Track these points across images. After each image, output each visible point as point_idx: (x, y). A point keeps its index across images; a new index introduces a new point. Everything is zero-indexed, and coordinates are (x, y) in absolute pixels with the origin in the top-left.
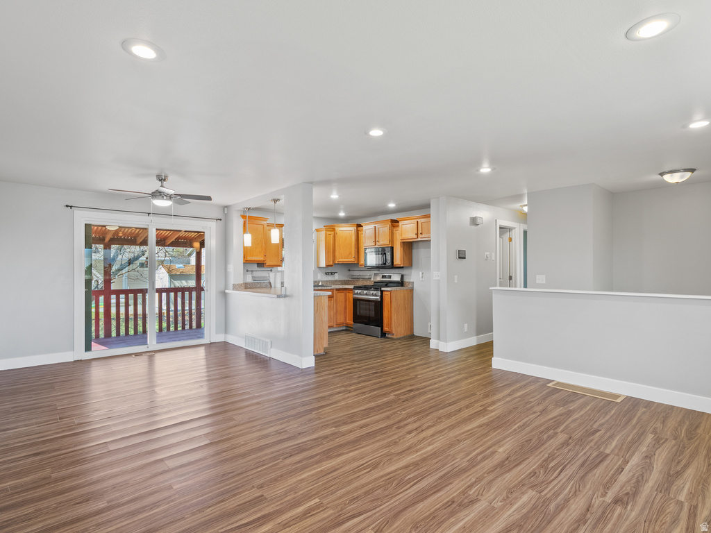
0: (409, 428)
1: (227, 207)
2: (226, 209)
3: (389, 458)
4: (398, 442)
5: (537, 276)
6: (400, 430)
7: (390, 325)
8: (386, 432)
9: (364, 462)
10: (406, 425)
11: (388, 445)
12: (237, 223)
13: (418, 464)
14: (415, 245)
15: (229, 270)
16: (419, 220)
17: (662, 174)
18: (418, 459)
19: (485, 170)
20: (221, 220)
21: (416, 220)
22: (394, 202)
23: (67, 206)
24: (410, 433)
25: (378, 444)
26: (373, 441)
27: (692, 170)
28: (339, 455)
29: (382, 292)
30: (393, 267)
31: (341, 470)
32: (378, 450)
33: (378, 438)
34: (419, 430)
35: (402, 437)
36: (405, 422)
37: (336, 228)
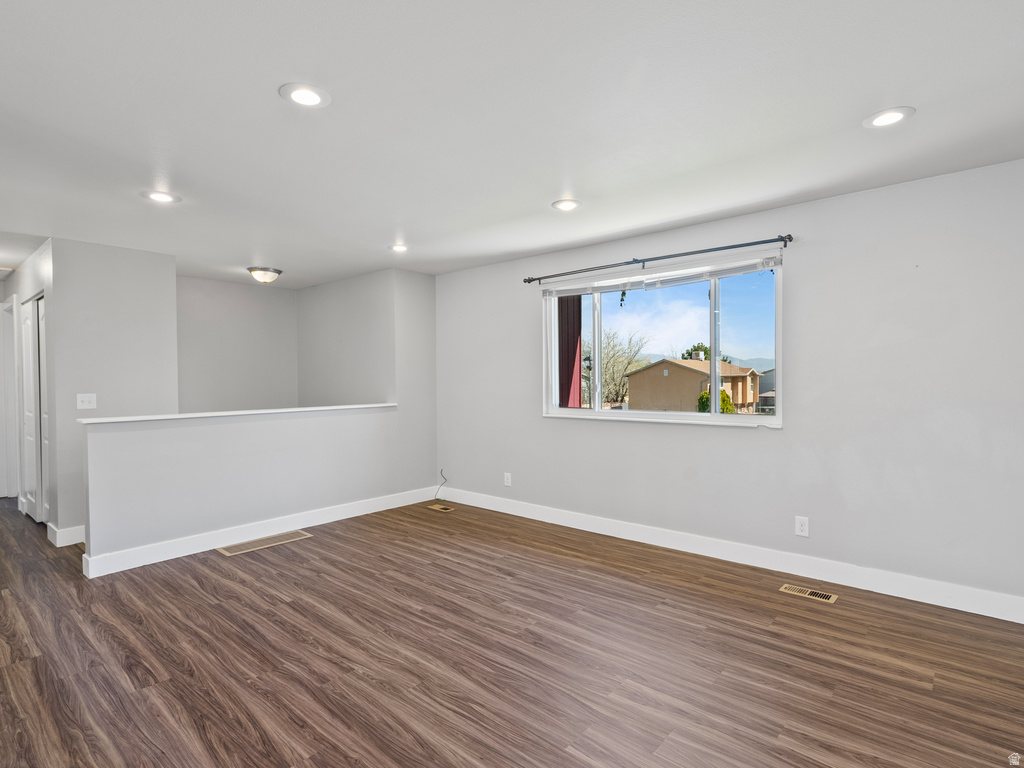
5: (80, 397)
17: (251, 269)
19: (161, 196)
27: (279, 272)
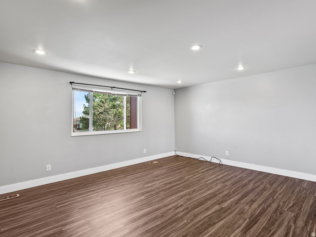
0: (182, 209)
3: (190, 194)
4: (187, 200)
6: (187, 207)
8: (194, 205)
9: (198, 192)
10: (183, 211)
11: (191, 199)
13: (178, 192)
18: (178, 194)
24: (181, 205)
25: (196, 199)
26: (199, 200)
28: (210, 194)
31: (205, 190)
32: (195, 197)
33: (197, 202)
34: (177, 207)
35: (185, 203)
36: (184, 212)
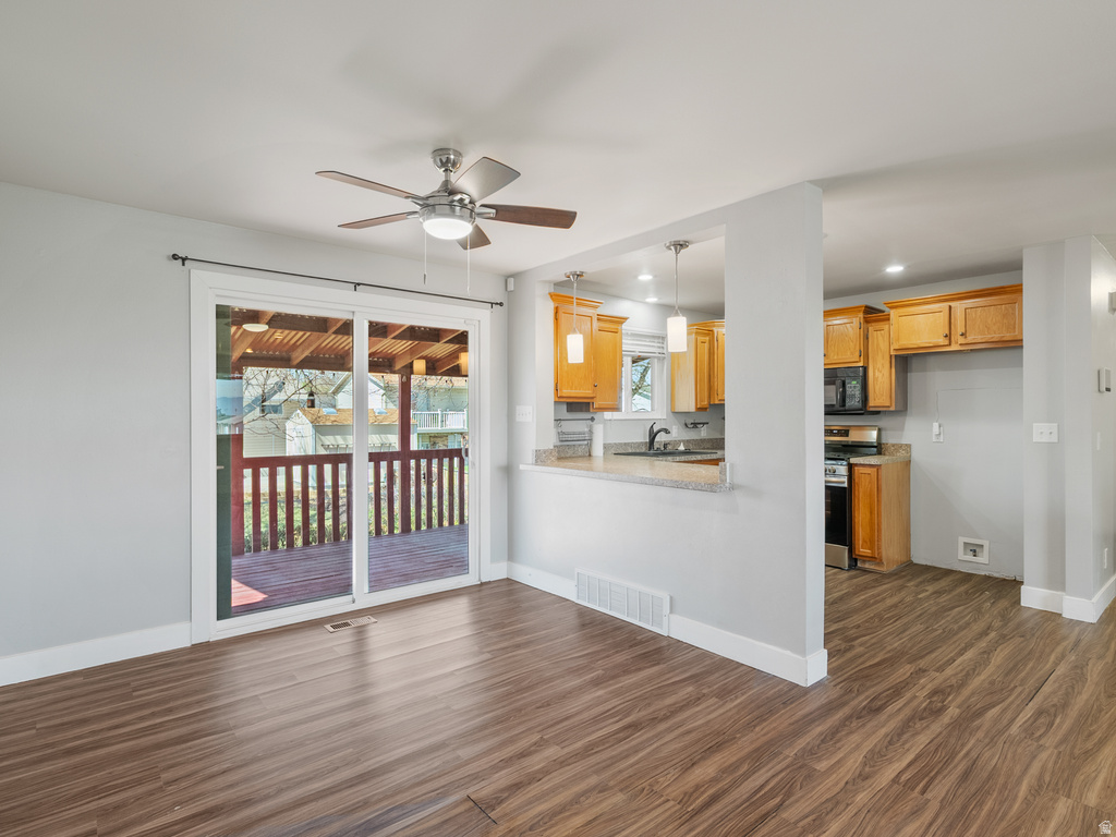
1: (515, 275)
2: (511, 281)
7: (873, 541)
12: (541, 312)
14: (915, 363)
15: (519, 419)
16: (953, 304)
20: (501, 304)
21: (947, 304)
22: (900, 262)
23: (175, 257)
29: (851, 467)
30: (864, 410)
37: (715, 330)
